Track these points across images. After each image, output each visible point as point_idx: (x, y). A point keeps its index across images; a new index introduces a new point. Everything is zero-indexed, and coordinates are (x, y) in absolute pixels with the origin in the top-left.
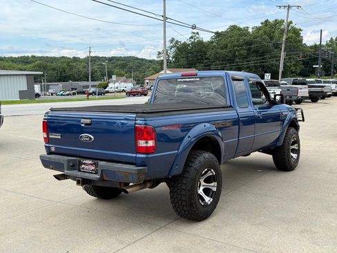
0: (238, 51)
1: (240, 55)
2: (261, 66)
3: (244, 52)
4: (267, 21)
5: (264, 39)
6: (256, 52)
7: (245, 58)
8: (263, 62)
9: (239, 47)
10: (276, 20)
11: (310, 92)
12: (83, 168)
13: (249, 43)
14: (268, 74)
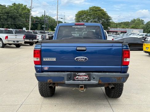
0: (2, 16)
1: (4, 18)
2: (14, 24)
3: (6, 17)
4: (15, 4)
5: (15, 12)
6: (11, 17)
7: (6, 20)
8: (15, 23)
9: (2, 14)
10: (19, 4)
11: (49, 37)
12: (77, 78)
13: (8, 13)
14: (24, 28)
